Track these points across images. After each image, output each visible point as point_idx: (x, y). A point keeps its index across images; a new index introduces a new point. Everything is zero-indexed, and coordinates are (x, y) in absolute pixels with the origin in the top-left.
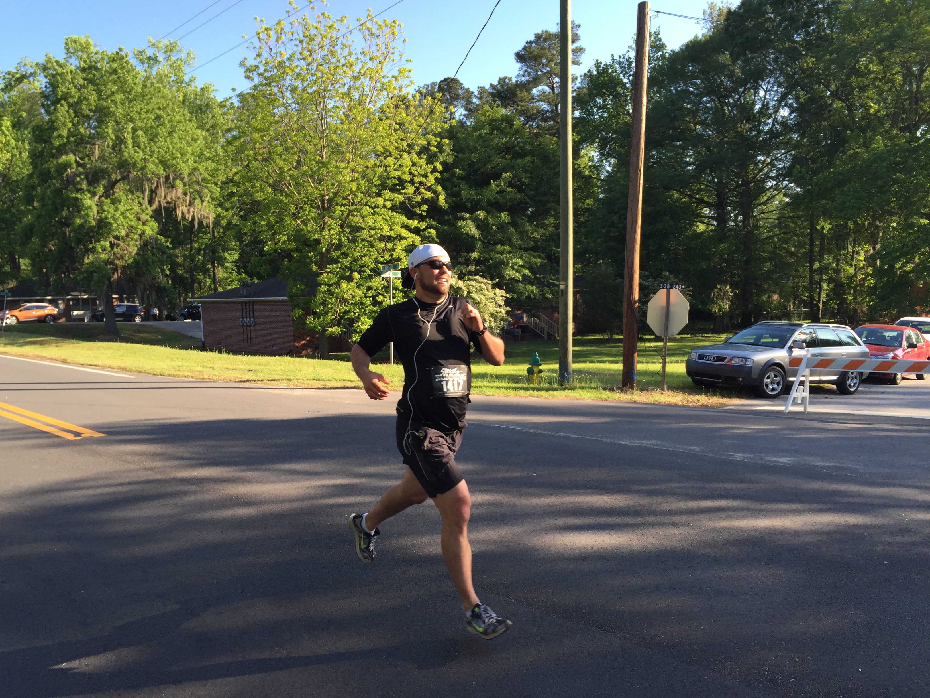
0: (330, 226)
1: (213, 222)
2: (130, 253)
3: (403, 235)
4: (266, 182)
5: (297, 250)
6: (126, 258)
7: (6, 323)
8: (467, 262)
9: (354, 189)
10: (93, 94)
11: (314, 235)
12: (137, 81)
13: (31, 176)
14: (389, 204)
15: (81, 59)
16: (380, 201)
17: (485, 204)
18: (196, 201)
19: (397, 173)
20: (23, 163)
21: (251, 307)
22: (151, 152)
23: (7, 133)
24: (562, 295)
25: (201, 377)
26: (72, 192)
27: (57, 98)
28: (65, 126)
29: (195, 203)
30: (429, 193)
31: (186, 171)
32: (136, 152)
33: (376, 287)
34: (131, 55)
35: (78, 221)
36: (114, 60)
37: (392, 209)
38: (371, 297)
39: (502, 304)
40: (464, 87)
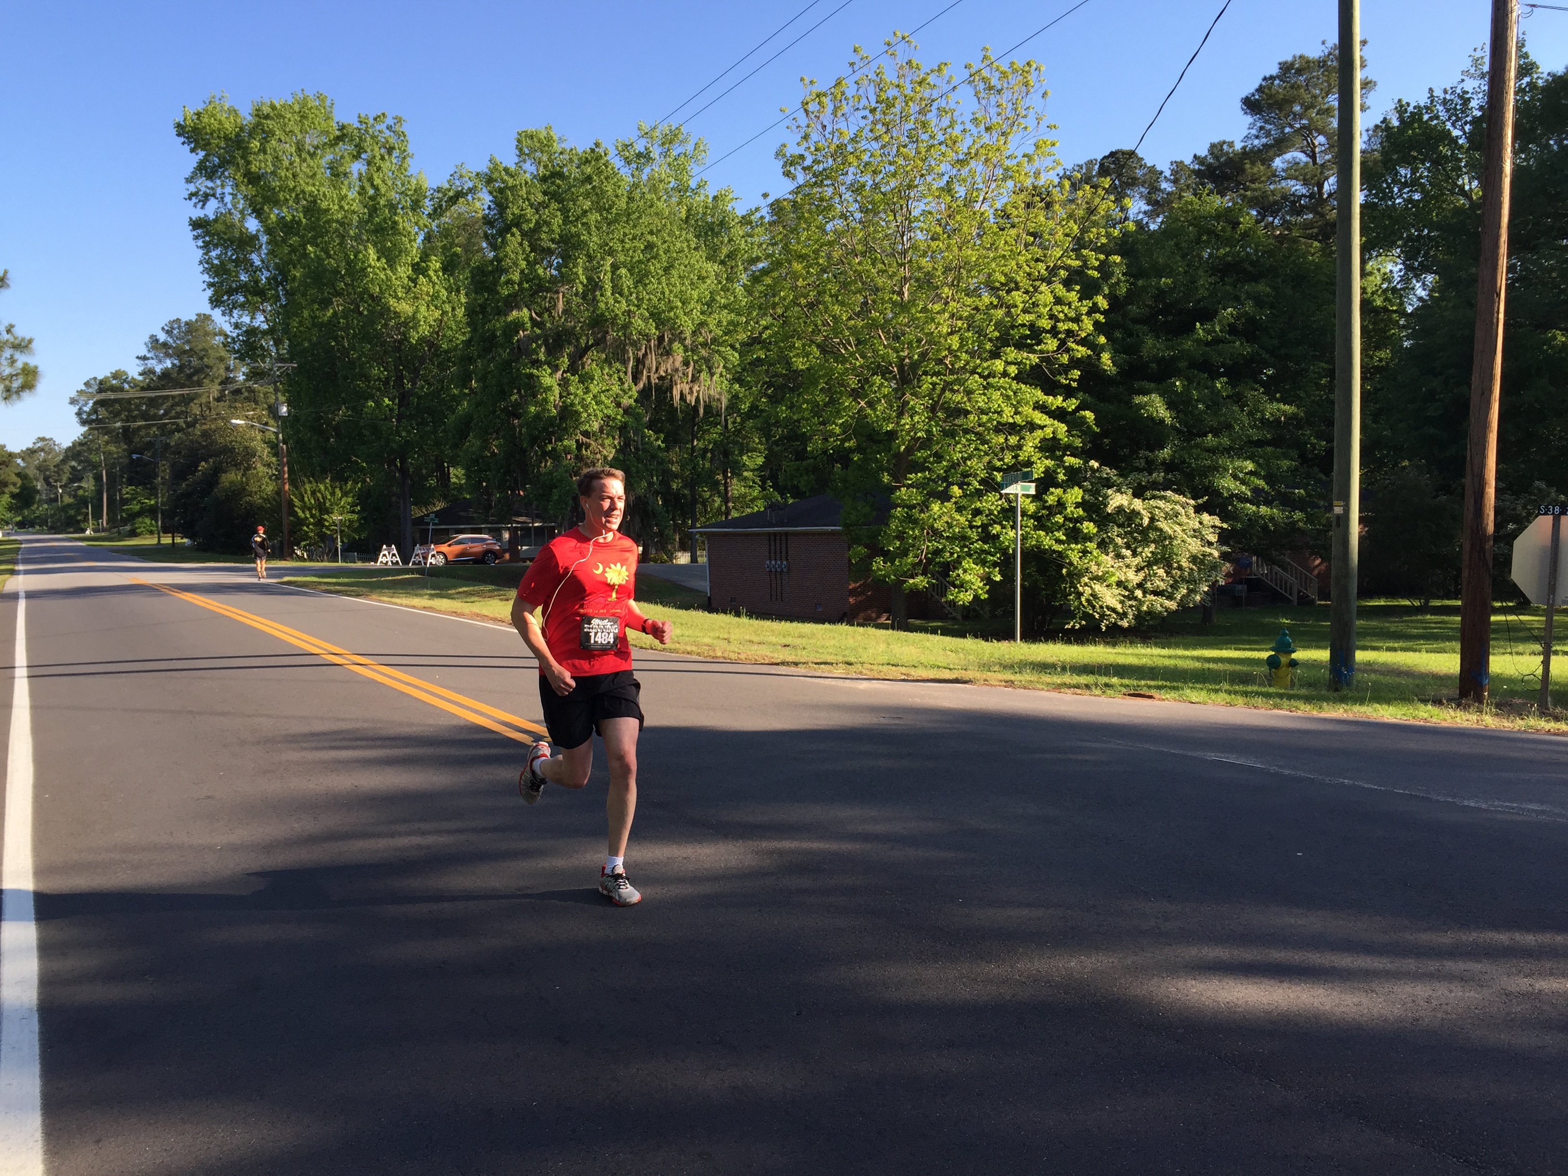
0: (913, 408)
1: (727, 409)
3: (1037, 421)
4: (811, 341)
5: (859, 449)
7: (431, 563)
8: (1150, 466)
9: (955, 346)
10: (556, 216)
11: (887, 424)
12: (619, 192)
13: (468, 343)
14: (1013, 370)
15: (539, 163)
16: (999, 365)
17: (1184, 365)
18: (702, 375)
19: (1028, 318)
20: (457, 323)
21: (784, 541)
22: (639, 300)
23: (436, 280)
24: (1338, 525)
25: (711, 653)
26: (525, 365)
27: (506, 224)
28: (517, 266)
29: (701, 378)
30: (1084, 349)
31: (688, 327)
32: (616, 301)
33: (989, 510)
34: (612, 152)
35: (532, 409)
36: (587, 161)
37: (1018, 378)
38: (979, 527)
39: (1213, 540)
40: (1145, 165)
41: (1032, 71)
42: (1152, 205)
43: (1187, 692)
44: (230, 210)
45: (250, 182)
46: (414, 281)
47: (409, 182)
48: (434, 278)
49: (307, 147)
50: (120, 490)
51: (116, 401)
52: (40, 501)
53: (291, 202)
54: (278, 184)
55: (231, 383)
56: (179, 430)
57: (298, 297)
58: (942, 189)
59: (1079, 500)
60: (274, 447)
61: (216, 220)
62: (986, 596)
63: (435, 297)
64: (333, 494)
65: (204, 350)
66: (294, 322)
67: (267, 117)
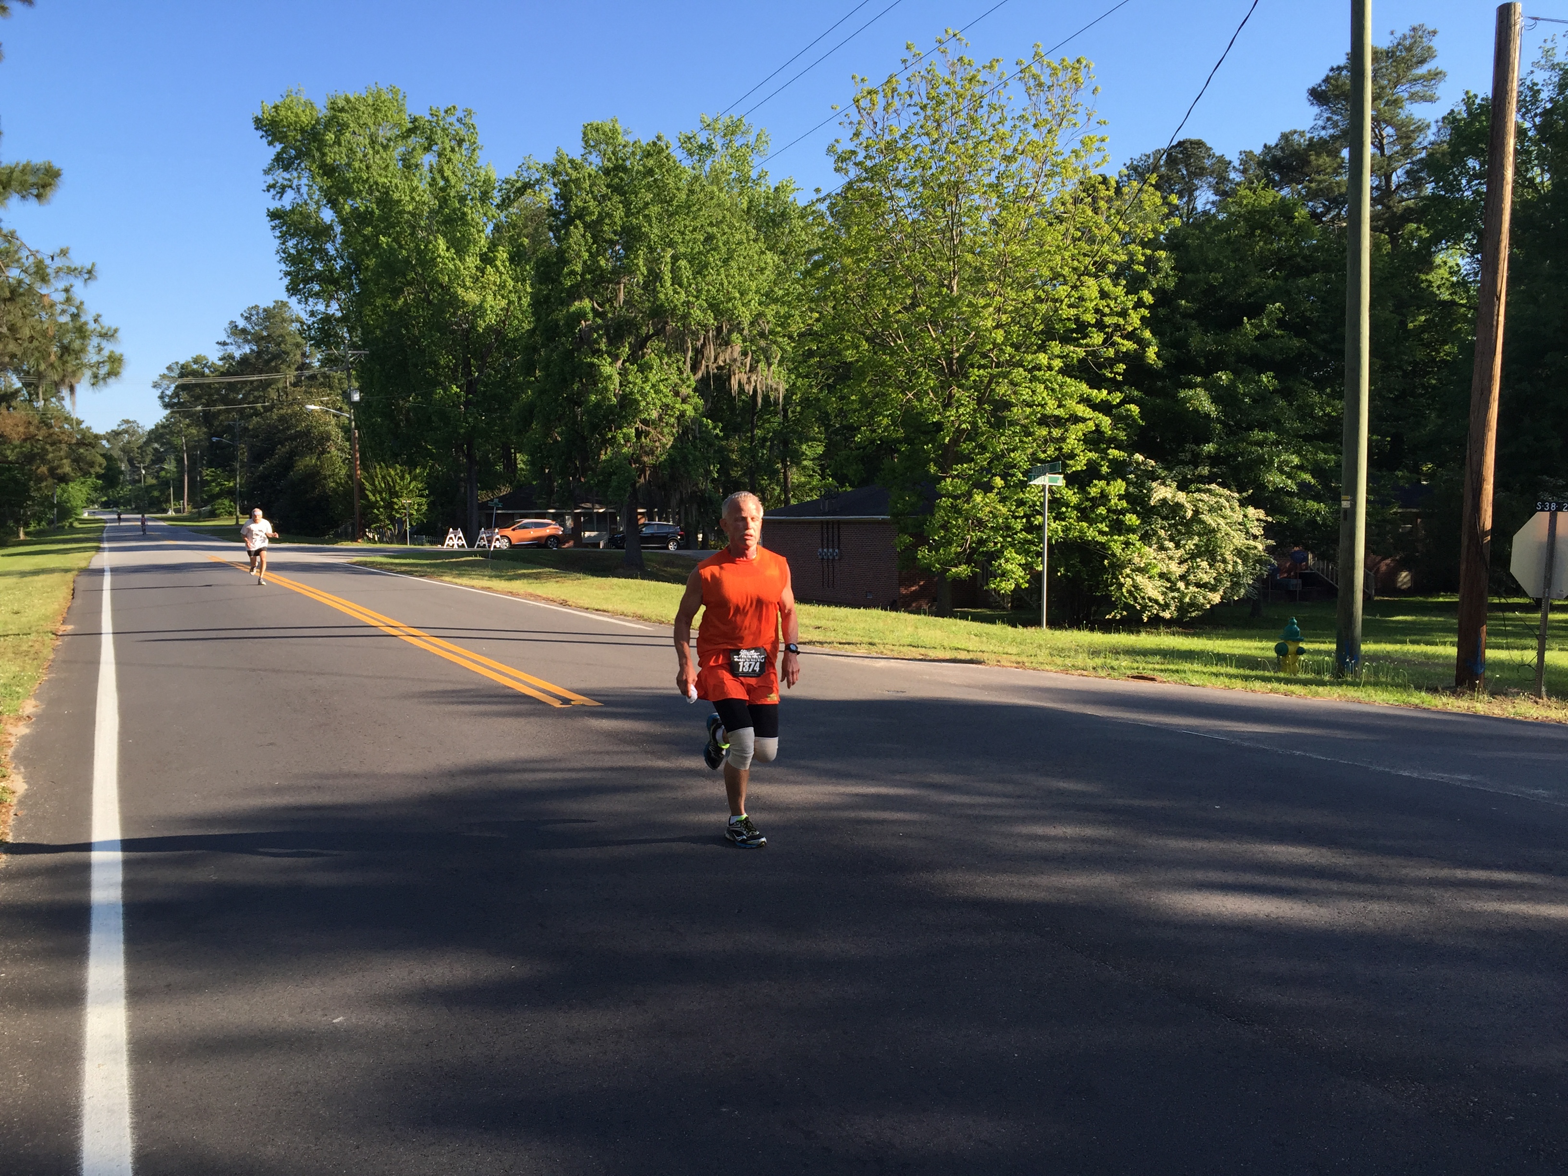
0: (958, 400)
1: (785, 397)
2: (664, 446)
3: (1080, 414)
4: (860, 333)
5: (907, 440)
6: (658, 452)
7: (495, 547)
8: (1196, 460)
9: (1000, 339)
10: (618, 209)
11: (933, 416)
12: (680, 185)
13: (532, 332)
14: (1057, 363)
15: (604, 155)
16: (1043, 359)
17: (1233, 359)
18: (759, 365)
19: (1073, 311)
20: (523, 313)
21: (836, 530)
22: (698, 291)
23: (503, 270)
24: (1347, 517)
26: (586, 355)
27: (570, 216)
28: (580, 257)
29: (759, 368)
30: (1130, 343)
31: (745, 316)
32: (675, 292)
33: (1032, 500)
34: (674, 145)
35: (593, 398)
36: (648, 155)
37: (1062, 371)
38: (1022, 517)
39: (1258, 533)
40: (1214, 155)
41: (1082, 68)
42: (1220, 195)
43: (1189, 675)
44: (305, 201)
45: (325, 174)
46: (483, 273)
47: (478, 174)
48: (502, 268)
49: (380, 139)
50: (201, 472)
51: (196, 385)
52: (124, 481)
53: (364, 194)
54: (352, 175)
55: (307, 368)
56: (257, 413)
57: (373, 287)
58: (990, 186)
59: (1122, 492)
60: (346, 430)
61: (293, 211)
62: (1027, 585)
63: (502, 286)
64: (402, 478)
65: (282, 336)
66: (367, 310)
67: (342, 110)
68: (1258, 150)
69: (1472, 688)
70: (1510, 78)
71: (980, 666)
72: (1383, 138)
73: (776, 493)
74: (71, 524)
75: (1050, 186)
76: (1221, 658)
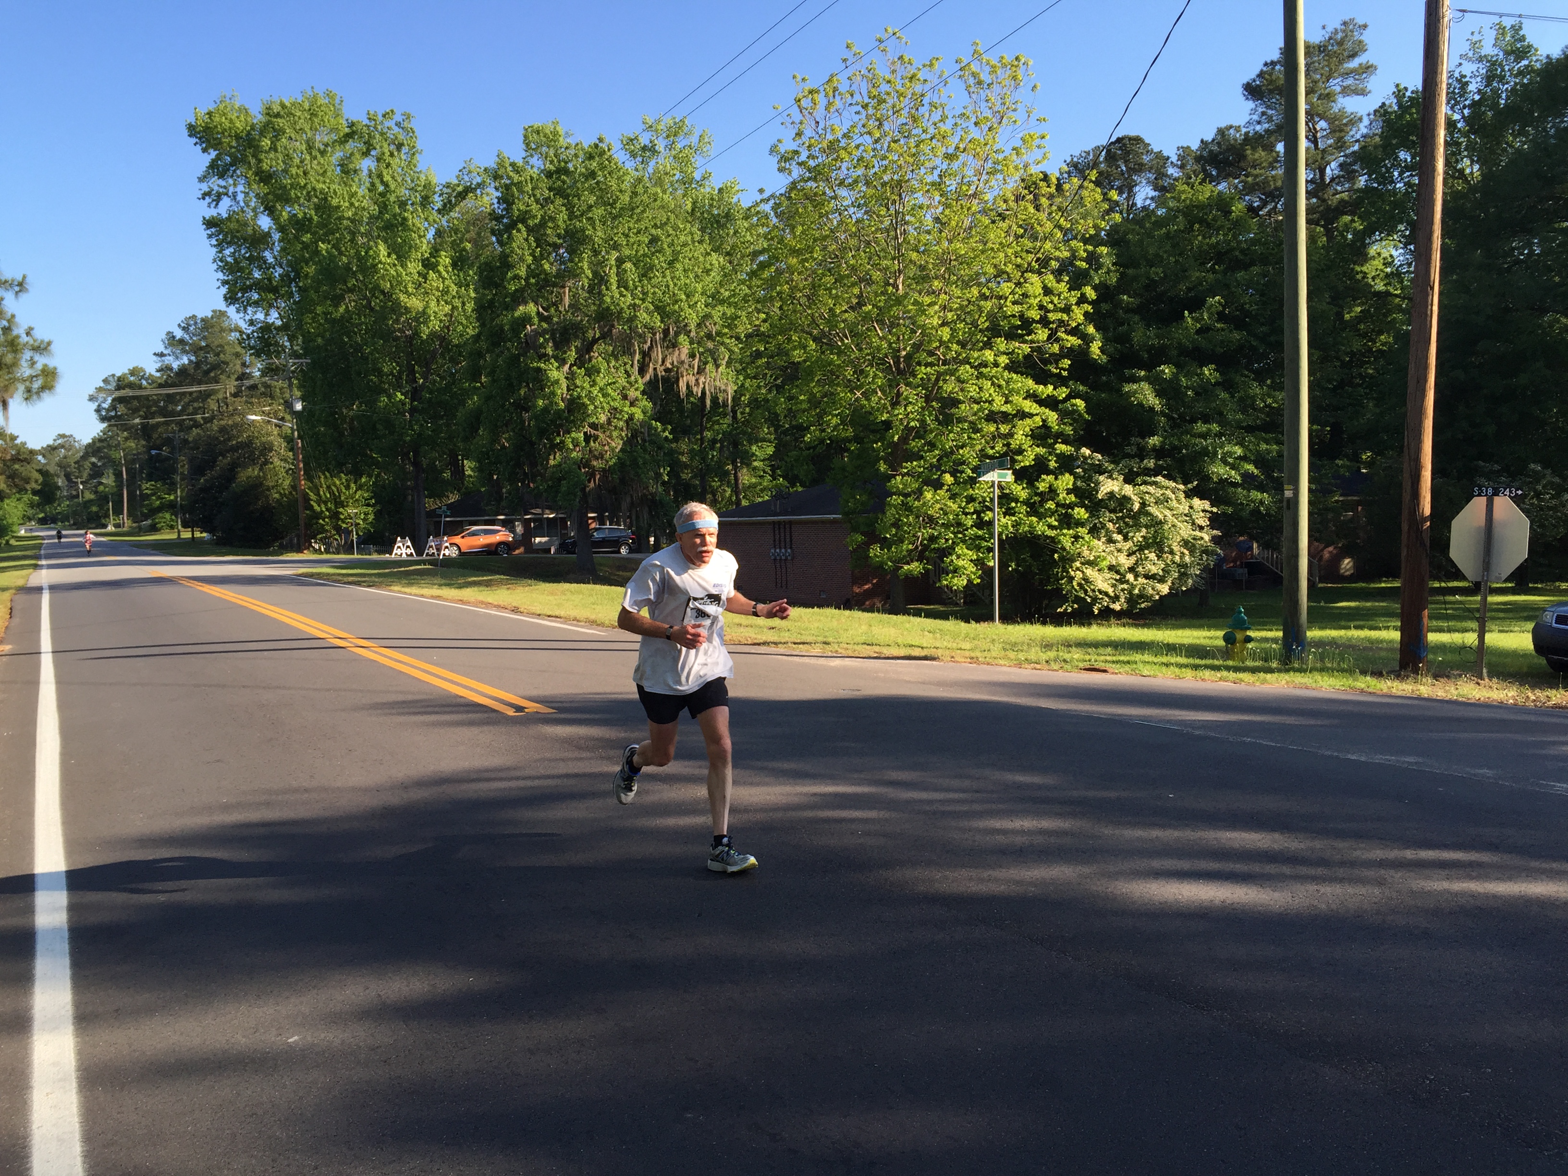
0: (907, 398)
1: (734, 398)
2: (613, 450)
3: (1027, 410)
4: (807, 333)
5: (857, 439)
6: (607, 456)
7: (444, 555)
8: (1142, 453)
9: (946, 337)
10: (561, 212)
11: (882, 415)
12: (623, 187)
13: (477, 338)
14: (1003, 360)
15: (546, 158)
16: (989, 355)
17: (1175, 353)
18: (707, 366)
19: (1017, 308)
20: (467, 318)
21: (788, 530)
22: (644, 294)
23: (446, 275)
24: (1288, 508)
26: (532, 360)
27: (513, 220)
28: (523, 261)
29: (707, 370)
30: (1074, 338)
31: (692, 318)
32: (622, 295)
33: (982, 497)
34: (616, 146)
35: (540, 402)
36: (591, 157)
37: (1007, 368)
38: (973, 514)
39: (1204, 524)
40: (1152, 150)
41: (1021, 65)
42: (1160, 191)
43: (1140, 666)
44: (242, 208)
45: (261, 180)
46: (425, 278)
47: (418, 178)
48: (444, 274)
49: (317, 145)
50: (140, 486)
51: (134, 397)
52: (61, 497)
53: (302, 200)
54: (289, 181)
55: (247, 378)
56: (197, 425)
57: (313, 295)
58: (933, 184)
59: (1070, 486)
60: (289, 440)
61: (229, 219)
62: (979, 581)
63: (446, 292)
64: (348, 487)
65: (221, 346)
66: (308, 317)
67: (278, 115)
68: (1195, 146)
69: (1416, 671)
70: (1440, 70)
71: (934, 662)
72: (1317, 132)
73: (727, 494)
74: (7, 542)
75: (992, 184)
76: (1171, 648)
